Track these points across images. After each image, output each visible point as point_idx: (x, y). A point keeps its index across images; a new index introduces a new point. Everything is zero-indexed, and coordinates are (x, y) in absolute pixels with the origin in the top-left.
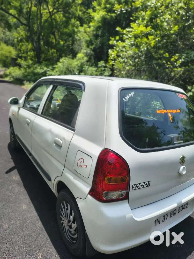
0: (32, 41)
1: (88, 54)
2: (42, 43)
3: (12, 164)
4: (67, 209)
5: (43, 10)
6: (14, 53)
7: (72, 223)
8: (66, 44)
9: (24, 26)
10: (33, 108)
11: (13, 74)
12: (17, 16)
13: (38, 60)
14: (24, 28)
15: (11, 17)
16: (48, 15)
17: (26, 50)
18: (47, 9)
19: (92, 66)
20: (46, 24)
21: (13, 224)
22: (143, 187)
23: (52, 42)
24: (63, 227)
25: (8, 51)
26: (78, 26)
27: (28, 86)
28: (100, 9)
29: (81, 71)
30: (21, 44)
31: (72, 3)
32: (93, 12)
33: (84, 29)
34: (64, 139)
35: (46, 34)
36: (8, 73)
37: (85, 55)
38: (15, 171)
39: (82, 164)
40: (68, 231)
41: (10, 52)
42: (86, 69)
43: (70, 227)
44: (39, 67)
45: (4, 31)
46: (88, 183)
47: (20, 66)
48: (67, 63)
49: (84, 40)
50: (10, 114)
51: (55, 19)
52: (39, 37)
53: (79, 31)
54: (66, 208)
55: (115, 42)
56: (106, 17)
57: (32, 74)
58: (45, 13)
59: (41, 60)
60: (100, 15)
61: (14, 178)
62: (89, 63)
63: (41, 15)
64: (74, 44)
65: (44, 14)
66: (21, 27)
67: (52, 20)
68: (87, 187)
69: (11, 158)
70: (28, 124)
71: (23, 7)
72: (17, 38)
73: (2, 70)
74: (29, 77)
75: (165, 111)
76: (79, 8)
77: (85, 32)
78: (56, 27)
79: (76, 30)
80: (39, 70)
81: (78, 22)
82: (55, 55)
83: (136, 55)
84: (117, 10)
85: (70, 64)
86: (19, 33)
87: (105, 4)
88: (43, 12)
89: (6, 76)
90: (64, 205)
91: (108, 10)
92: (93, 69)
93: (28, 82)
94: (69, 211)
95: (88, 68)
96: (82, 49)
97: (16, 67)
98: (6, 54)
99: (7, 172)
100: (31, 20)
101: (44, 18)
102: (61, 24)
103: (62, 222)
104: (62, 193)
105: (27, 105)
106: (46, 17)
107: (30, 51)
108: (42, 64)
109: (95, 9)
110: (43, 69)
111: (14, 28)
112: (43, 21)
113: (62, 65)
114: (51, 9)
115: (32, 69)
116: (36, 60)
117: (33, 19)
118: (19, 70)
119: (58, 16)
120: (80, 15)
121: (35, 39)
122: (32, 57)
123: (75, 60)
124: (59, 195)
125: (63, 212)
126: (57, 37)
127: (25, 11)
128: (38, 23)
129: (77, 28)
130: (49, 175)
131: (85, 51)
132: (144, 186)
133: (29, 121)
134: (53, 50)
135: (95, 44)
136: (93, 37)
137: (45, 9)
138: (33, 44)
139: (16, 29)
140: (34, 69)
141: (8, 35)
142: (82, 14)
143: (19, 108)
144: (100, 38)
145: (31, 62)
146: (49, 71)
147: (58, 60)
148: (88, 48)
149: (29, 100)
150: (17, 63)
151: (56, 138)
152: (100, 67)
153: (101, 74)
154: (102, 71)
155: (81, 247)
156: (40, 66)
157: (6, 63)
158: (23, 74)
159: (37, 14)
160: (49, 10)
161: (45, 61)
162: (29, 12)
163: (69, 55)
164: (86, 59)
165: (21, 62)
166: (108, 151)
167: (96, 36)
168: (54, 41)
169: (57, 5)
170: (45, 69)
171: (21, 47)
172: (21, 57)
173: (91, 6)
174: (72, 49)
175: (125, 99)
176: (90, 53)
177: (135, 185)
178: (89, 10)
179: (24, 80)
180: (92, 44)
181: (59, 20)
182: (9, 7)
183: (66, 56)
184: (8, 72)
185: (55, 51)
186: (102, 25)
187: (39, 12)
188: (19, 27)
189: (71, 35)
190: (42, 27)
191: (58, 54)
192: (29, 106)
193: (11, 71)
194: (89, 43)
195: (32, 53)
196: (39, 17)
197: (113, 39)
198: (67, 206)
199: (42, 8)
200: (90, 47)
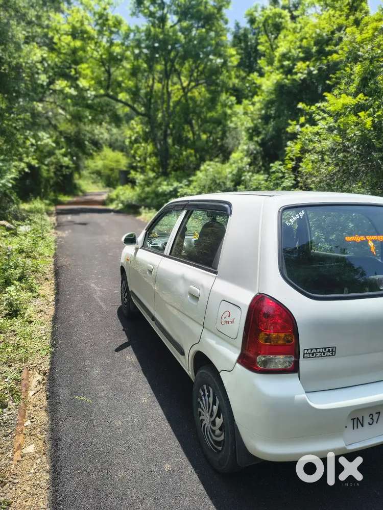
0: (154, 141)
1: (250, 152)
2: (170, 141)
3: (124, 339)
4: (209, 396)
5: (172, 86)
6: (123, 161)
7: (216, 417)
8: (211, 138)
9: (140, 117)
10: (157, 248)
11: (122, 198)
12: (130, 103)
13: (164, 170)
14: (140, 119)
15: (121, 105)
16: (181, 93)
17: (144, 156)
18: (180, 83)
19: (258, 172)
20: (178, 108)
21: (128, 421)
22: (322, 355)
23: (186, 137)
24: (203, 426)
25: (115, 159)
26: (233, 104)
27: (148, 216)
28: (272, 70)
29: (238, 183)
30: (135, 146)
31: (221, 67)
32: (259, 78)
33: (244, 108)
34: (202, 286)
35: (177, 126)
36: (114, 197)
37: (245, 153)
38: (130, 348)
39: (228, 319)
40: (210, 431)
41: (118, 161)
42: (248, 177)
43: (214, 423)
44: (165, 183)
45: (109, 127)
46: (235, 347)
47: (133, 183)
48: (213, 172)
49: (243, 128)
50: (123, 260)
51: (193, 99)
52: (166, 131)
53: (235, 114)
54: (207, 394)
55: (298, 127)
56: (283, 83)
57: (152, 196)
58: (176, 91)
59: (169, 170)
60: (271, 80)
61: (128, 358)
62: (252, 168)
63: (169, 94)
64: (225, 138)
65: (173, 92)
66: (137, 119)
67: (187, 101)
68: (235, 353)
69: (123, 330)
70: (151, 272)
71: (140, 87)
72: (130, 138)
73: (105, 192)
74: (148, 201)
75: (362, 238)
76: (235, 72)
77: (245, 113)
78: (194, 112)
79: (229, 111)
80: (165, 187)
81: (233, 98)
82: (192, 159)
83: (339, 145)
84: (301, 71)
85: (219, 173)
86: (132, 129)
87: (280, 61)
88: (172, 90)
89: (111, 200)
90: (203, 391)
91: (286, 69)
92: (261, 177)
93: (147, 209)
94: (211, 399)
95: (251, 177)
96: (239, 144)
97: (127, 186)
98: (111, 165)
99: (117, 350)
100: (152, 106)
101: (174, 99)
102: (203, 104)
103: (201, 418)
104: (202, 371)
105: (148, 244)
106: (177, 97)
107: (150, 156)
108: (170, 176)
109: (263, 70)
110: (172, 185)
111: (124, 122)
112: (171, 104)
113: (203, 175)
114: (185, 82)
115: (153, 186)
116: (161, 170)
117: (156, 102)
118: (131, 190)
119: (197, 91)
120: (236, 85)
121: (159, 134)
122: (154, 166)
123: (227, 165)
124: (196, 375)
125: (202, 402)
126: (196, 128)
127: (143, 92)
128: (164, 109)
129: (231, 107)
130: (181, 345)
131: (245, 147)
132: (324, 354)
133: (152, 267)
134: (189, 151)
135: (264, 132)
136: (260, 121)
137: (175, 84)
138: (155, 145)
139: (128, 122)
140: (157, 187)
141: (115, 134)
142: (239, 81)
143: (137, 249)
144: (273, 121)
145: (152, 175)
146: (181, 187)
147: (197, 168)
148: (251, 142)
149: (152, 235)
150: (129, 178)
151: (191, 286)
152: (274, 172)
153: (276, 186)
154: (277, 179)
155: (229, 454)
156: (168, 180)
157: (111, 179)
158: (139, 196)
159: (163, 94)
160: (182, 84)
161: (176, 171)
162: (150, 93)
163: (217, 156)
164: (247, 160)
165: (136, 177)
166: (264, 297)
167: (266, 119)
168: (190, 135)
169: (195, 74)
170: (176, 184)
171: (135, 152)
172: (135, 169)
173: (256, 66)
174: (222, 146)
175: (289, 222)
176: (255, 149)
177: (308, 350)
178: (252, 75)
179: (140, 207)
180: (258, 134)
181: (198, 98)
182: (118, 90)
183: (211, 160)
184: (114, 194)
185: (192, 151)
186: (276, 97)
187: (165, 91)
188: (132, 119)
189: (221, 121)
190: (170, 114)
191: (198, 156)
192: (151, 246)
193: (119, 193)
194: (253, 132)
195: (153, 160)
196: (165, 99)
197: (294, 122)
198: (209, 391)
199: (170, 83)
200: (256, 139)
